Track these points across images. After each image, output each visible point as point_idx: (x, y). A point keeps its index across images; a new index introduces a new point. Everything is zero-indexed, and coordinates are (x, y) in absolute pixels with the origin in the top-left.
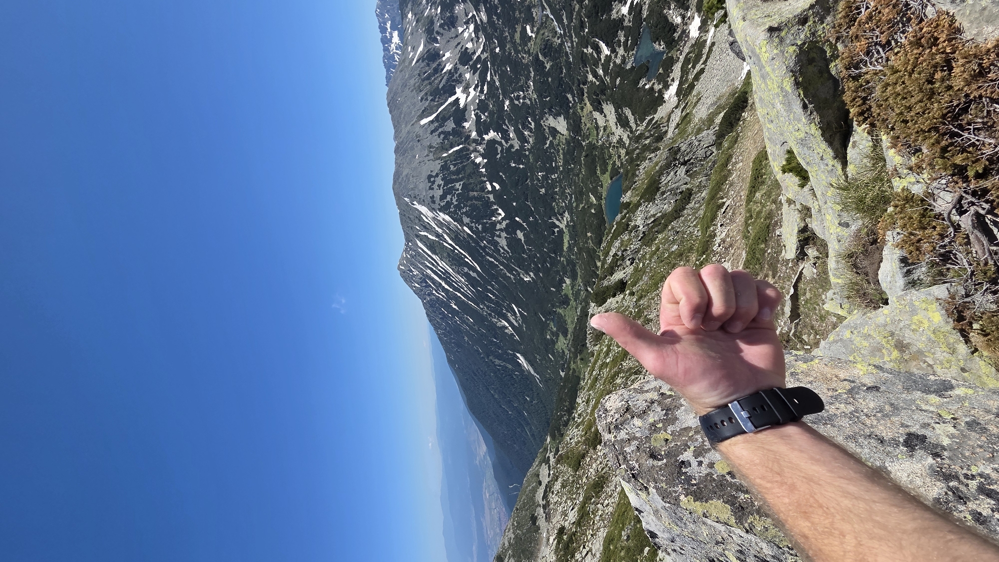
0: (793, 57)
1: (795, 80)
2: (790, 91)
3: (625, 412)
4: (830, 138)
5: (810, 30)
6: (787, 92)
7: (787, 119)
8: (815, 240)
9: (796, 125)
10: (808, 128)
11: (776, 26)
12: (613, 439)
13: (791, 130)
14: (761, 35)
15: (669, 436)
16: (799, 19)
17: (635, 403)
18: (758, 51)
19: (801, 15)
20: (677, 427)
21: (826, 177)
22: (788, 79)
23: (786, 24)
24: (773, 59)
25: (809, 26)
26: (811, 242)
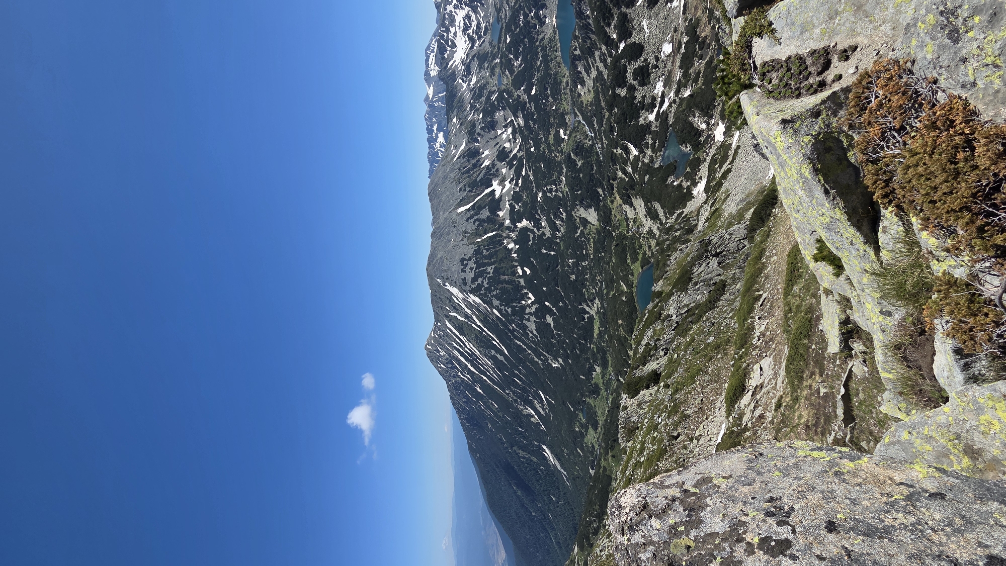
0: (809, 146)
1: (813, 166)
2: (810, 177)
3: (642, 510)
4: (858, 223)
5: (824, 122)
6: (806, 178)
7: (810, 204)
8: (859, 334)
9: (820, 210)
10: (833, 213)
11: (789, 118)
12: (626, 542)
13: (816, 215)
14: (775, 128)
15: (692, 542)
16: (812, 113)
17: (654, 500)
18: (773, 141)
19: (813, 109)
20: (703, 531)
21: (859, 262)
22: (806, 166)
23: (799, 117)
24: (789, 147)
25: (822, 119)
26: (855, 335)
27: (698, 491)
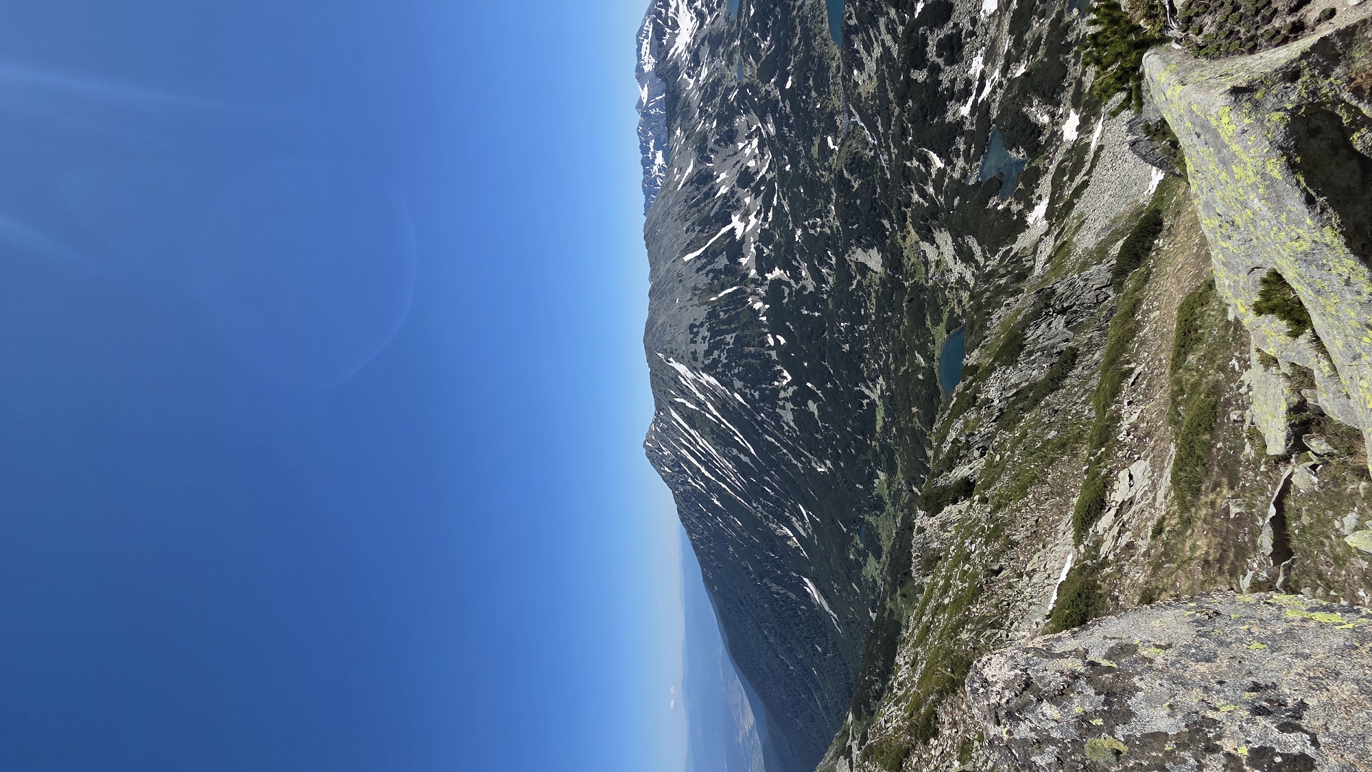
0: (1282, 127)
1: (1288, 160)
2: (1281, 178)
3: (1024, 689)
4: (1363, 249)
5: (1307, 88)
6: (1273, 180)
7: (1273, 222)
8: (1321, 425)
9: (1292, 230)
10: (1318, 234)
11: (1244, 85)
12: (1006, 737)
13: (1284, 239)
14: (1219, 102)
15: (1122, 745)
16: (1285, 74)
17: (1040, 674)
18: (1214, 123)
19: (1287, 68)
20: (1136, 729)
21: (1358, 314)
22: (1274, 160)
23: (1262, 82)
24: (1244, 132)
25: (1303, 83)
26: (1314, 428)
27: (1115, 665)
